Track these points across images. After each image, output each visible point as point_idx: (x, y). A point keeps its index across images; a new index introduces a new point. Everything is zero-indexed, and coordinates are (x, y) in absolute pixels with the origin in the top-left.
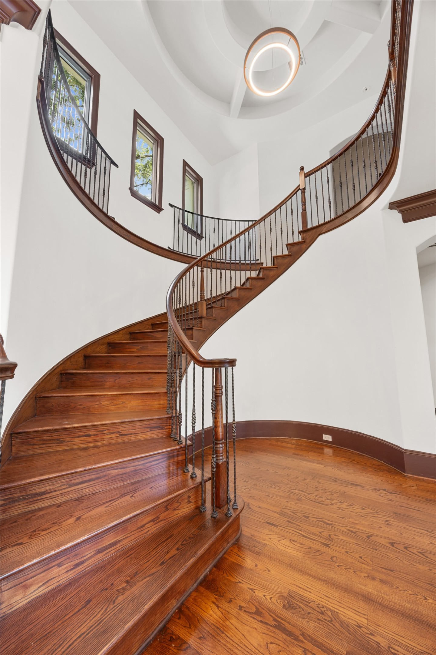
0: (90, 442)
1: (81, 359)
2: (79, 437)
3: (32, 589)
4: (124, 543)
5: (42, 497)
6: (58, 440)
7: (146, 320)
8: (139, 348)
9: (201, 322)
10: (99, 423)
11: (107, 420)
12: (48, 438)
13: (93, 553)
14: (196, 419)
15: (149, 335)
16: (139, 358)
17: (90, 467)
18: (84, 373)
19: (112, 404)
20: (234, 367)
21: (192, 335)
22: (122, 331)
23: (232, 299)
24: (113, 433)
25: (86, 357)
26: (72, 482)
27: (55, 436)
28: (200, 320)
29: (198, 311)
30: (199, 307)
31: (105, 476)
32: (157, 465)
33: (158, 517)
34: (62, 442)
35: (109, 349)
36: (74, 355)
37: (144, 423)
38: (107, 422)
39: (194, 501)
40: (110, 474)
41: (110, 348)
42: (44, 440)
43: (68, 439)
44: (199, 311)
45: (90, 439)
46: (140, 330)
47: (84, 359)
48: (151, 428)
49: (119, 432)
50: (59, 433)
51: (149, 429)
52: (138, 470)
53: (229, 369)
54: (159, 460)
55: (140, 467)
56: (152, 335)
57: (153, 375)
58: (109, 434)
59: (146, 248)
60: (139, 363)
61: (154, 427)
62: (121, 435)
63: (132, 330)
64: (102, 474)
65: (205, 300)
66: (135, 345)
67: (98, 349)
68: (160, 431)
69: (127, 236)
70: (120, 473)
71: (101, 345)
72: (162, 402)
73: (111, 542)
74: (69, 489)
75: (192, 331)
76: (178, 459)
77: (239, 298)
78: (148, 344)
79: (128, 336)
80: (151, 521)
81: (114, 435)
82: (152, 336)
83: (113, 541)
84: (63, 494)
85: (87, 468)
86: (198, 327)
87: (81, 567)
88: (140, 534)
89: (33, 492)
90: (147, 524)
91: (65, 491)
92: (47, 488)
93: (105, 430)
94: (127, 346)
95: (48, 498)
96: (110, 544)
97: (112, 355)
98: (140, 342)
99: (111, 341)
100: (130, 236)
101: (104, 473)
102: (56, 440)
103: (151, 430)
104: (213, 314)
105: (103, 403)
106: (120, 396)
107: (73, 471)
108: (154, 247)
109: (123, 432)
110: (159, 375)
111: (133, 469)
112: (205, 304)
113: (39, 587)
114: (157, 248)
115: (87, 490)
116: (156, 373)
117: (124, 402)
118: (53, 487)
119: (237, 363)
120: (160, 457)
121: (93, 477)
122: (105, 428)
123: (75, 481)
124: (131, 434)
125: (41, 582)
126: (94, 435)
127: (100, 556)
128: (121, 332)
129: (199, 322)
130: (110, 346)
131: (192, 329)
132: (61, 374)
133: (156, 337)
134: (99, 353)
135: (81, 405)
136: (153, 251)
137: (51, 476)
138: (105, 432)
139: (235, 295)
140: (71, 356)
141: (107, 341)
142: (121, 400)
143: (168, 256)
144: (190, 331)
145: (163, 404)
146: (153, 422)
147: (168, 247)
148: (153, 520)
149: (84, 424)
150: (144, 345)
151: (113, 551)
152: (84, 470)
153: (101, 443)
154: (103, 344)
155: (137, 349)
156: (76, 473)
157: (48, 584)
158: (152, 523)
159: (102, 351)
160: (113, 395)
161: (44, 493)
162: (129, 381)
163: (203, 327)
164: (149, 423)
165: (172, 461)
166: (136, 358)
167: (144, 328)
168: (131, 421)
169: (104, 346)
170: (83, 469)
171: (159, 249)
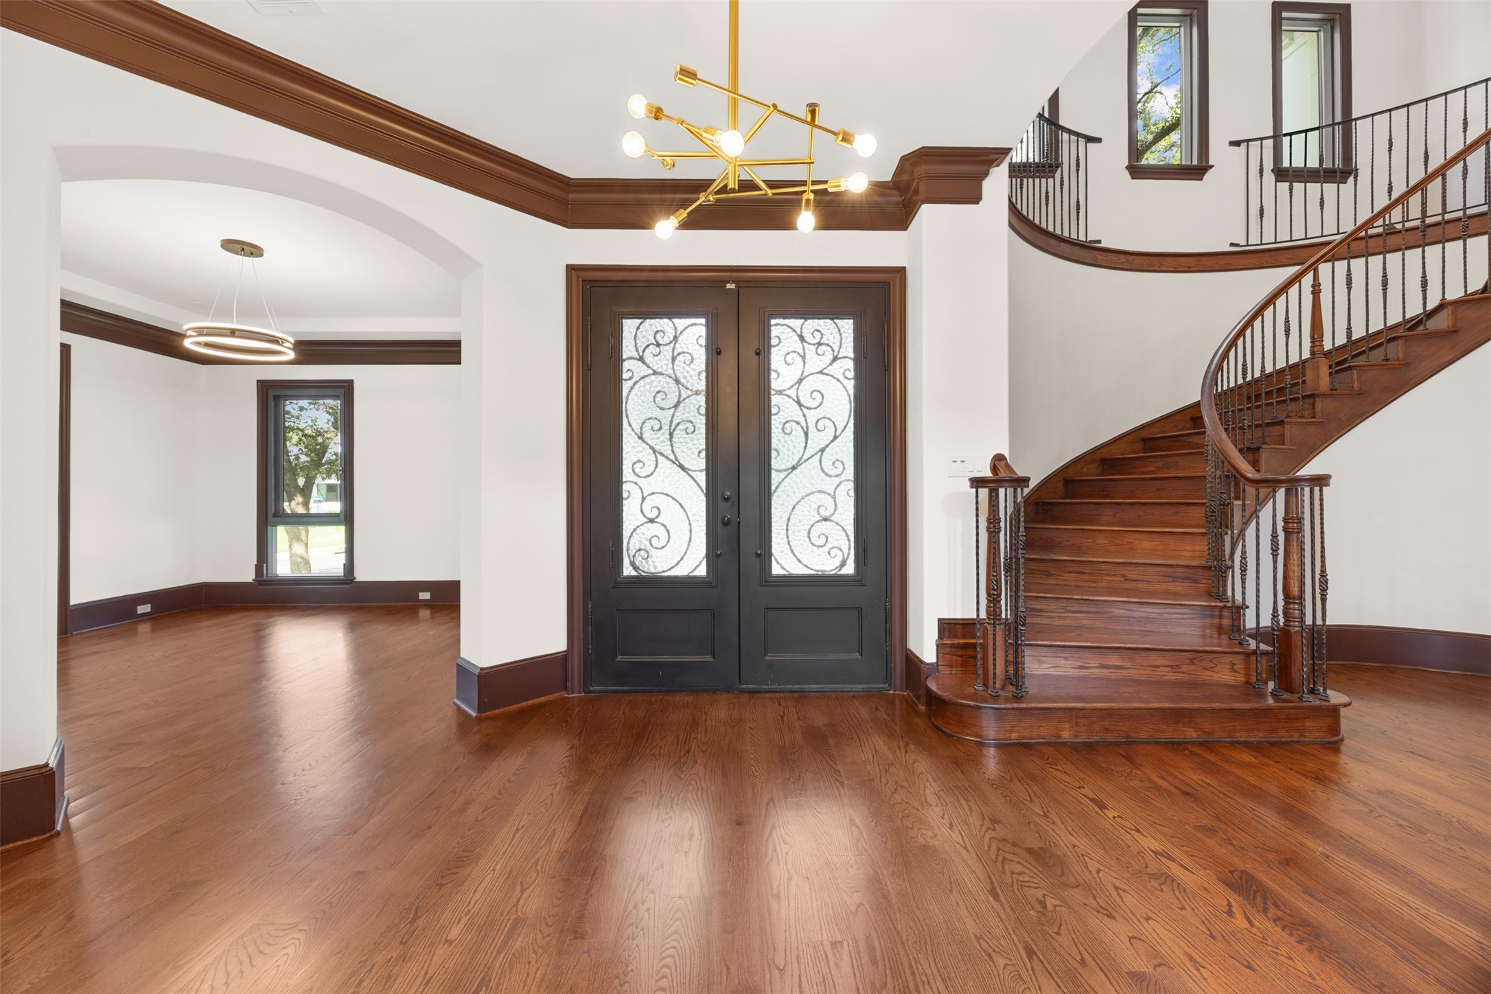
0: (1084, 581)
1: (1060, 485)
2: (1070, 572)
3: (1046, 666)
4: (1131, 672)
5: (1039, 614)
6: (1047, 571)
7: (1178, 412)
8: (1159, 464)
9: (1314, 405)
10: (1095, 559)
11: (1106, 558)
12: (1036, 568)
13: (1098, 665)
14: (1248, 564)
15: (1182, 441)
16: (1159, 481)
17: (1087, 598)
18: (1069, 503)
19: (1112, 544)
20: (1324, 488)
21: (1283, 435)
22: (1127, 437)
23: (1429, 335)
24: (1115, 575)
25: (1067, 482)
26: (1068, 608)
27: (1043, 566)
28: (1310, 401)
29: (1304, 382)
30: (1308, 372)
31: (1107, 613)
32: (1183, 621)
33: (1178, 667)
34: (1051, 575)
35: (1104, 469)
36: (1050, 479)
37: (1163, 569)
38: (1105, 560)
39: (1243, 672)
40: (1113, 612)
41: (1105, 467)
42: (1032, 569)
43: (1057, 573)
44: (1308, 382)
45: (1085, 577)
46: (1164, 432)
47: (1064, 485)
48: (1175, 579)
49: (1123, 576)
50: (1047, 564)
51: (1170, 579)
52: (1152, 618)
53: (1317, 489)
54: (1185, 614)
55: (1153, 616)
56: (1190, 440)
57: (1182, 508)
58: (1110, 575)
59: (1172, 269)
60: (1158, 489)
61: (1181, 578)
62: (1126, 580)
63: (1145, 434)
64: (1102, 610)
65: (1327, 354)
66: (1150, 460)
67: (1085, 470)
68: (1191, 584)
69: (1128, 261)
70: (1127, 615)
71: (1090, 463)
72: (1198, 548)
73: (1116, 664)
74: (1066, 615)
75: (1284, 427)
76: (1220, 622)
77: (1454, 329)
78: (1178, 458)
79: (1140, 446)
80: (1168, 666)
81: (1116, 578)
82: (1189, 442)
83: (1118, 664)
84: (1060, 617)
85: (1084, 597)
86: (1303, 417)
87: (1086, 671)
88: (1153, 674)
89: (1032, 606)
90: (1162, 666)
91: (1062, 615)
92: (1044, 607)
93: (1104, 570)
94: (1137, 463)
95: (1045, 617)
96: (1115, 665)
97: (1108, 477)
98: (1161, 455)
99: (1107, 456)
100: (1133, 260)
101: (1105, 610)
102: (1043, 571)
103: (1174, 581)
104: (1353, 383)
105: (1098, 541)
106: (1124, 533)
107: (1069, 597)
108: (1192, 259)
109: (1129, 576)
110: (1196, 508)
111: (1144, 615)
112: (1324, 365)
113: (1051, 668)
114: (1198, 258)
115: (1086, 621)
116: (1189, 504)
117: (1131, 542)
118: (1049, 608)
119: (1332, 481)
120: (1186, 611)
121: (1092, 609)
122: (1104, 567)
123: (1072, 609)
124: (1142, 581)
125: (1052, 664)
126: (1089, 573)
127: (1104, 671)
128: (1124, 439)
129: (1307, 406)
130: (1104, 465)
131: (1281, 423)
132: (1036, 503)
133: (1197, 444)
134: (1087, 476)
135: (1068, 541)
136: (1189, 268)
137: (1047, 595)
138: (1103, 572)
139: (1441, 322)
140: (1047, 481)
141: (1098, 456)
142: (1125, 540)
143: (1231, 264)
144: (1278, 428)
145: (1199, 551)
146: (1178, 570)
147: (1232, 245)
148: (1171, 666)
149: (1076, 559)
150: (1169, 460)
151: (1119, 674)
152: (1081, 599)
153: (1099, 585)
154: (1092, 462)
155: (1156, 467)
156: (1072, 599)
157: (1057, 669)
158: (1169, 669)
159: (1092, 472)
160: (1113, 531)
161: (1041, 610)
162: (1140, 516)
163: (1318, 415)
164: (1171, 570)
165: (1209, 622)
166: (1152, 482)
167: (1174, 426)
168: (1141, 564)
169: (1095, 465)
170: (1080, 597)
171: (1204, 259)
